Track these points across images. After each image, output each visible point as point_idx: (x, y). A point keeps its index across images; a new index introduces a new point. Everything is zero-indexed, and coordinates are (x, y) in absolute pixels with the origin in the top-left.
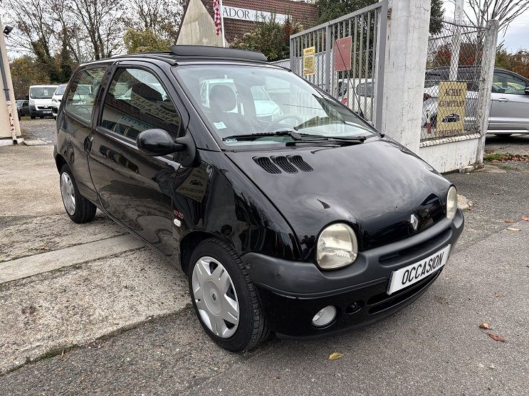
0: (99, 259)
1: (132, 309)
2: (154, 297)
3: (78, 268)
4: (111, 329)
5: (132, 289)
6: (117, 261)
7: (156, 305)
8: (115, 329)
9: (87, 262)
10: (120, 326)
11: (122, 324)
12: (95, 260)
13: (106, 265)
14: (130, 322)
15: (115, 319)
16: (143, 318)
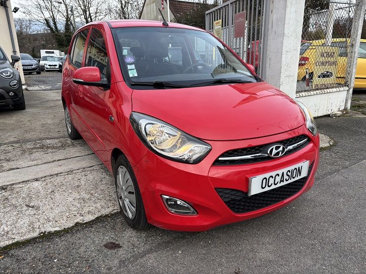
0: (23, 182)
1: (29, 226)
2: (52, 216)
3: (4, 189)
4: (7, 243)
5: (38, 208)
6: (36, 184)
7: (51, 223)
8: (11, 242)
9: (13, 184)
10: (16, 240)
11: (18, 238)
12: (20, 183)
13: (26, 187)
14: (25, 237)
15: (13, 234)
16: (36, 234)
